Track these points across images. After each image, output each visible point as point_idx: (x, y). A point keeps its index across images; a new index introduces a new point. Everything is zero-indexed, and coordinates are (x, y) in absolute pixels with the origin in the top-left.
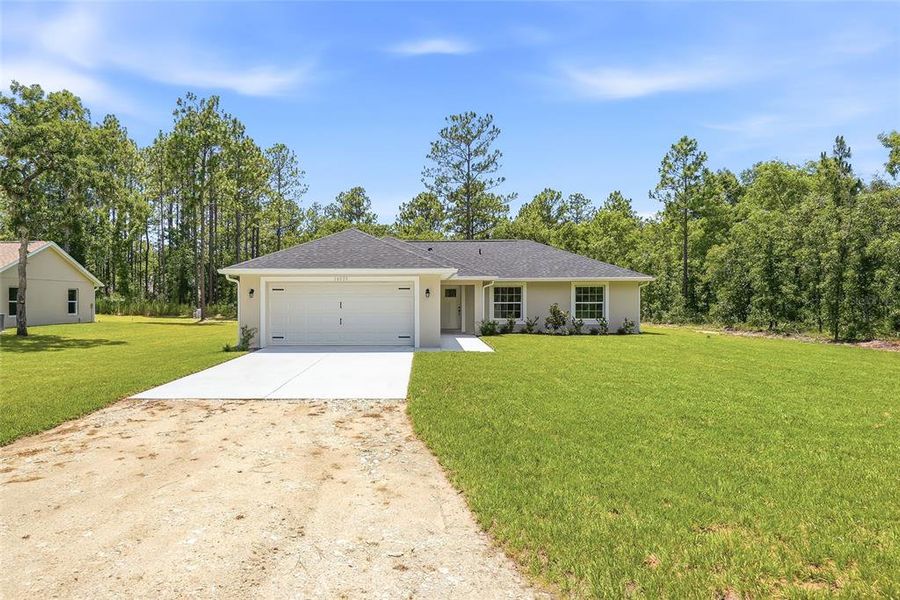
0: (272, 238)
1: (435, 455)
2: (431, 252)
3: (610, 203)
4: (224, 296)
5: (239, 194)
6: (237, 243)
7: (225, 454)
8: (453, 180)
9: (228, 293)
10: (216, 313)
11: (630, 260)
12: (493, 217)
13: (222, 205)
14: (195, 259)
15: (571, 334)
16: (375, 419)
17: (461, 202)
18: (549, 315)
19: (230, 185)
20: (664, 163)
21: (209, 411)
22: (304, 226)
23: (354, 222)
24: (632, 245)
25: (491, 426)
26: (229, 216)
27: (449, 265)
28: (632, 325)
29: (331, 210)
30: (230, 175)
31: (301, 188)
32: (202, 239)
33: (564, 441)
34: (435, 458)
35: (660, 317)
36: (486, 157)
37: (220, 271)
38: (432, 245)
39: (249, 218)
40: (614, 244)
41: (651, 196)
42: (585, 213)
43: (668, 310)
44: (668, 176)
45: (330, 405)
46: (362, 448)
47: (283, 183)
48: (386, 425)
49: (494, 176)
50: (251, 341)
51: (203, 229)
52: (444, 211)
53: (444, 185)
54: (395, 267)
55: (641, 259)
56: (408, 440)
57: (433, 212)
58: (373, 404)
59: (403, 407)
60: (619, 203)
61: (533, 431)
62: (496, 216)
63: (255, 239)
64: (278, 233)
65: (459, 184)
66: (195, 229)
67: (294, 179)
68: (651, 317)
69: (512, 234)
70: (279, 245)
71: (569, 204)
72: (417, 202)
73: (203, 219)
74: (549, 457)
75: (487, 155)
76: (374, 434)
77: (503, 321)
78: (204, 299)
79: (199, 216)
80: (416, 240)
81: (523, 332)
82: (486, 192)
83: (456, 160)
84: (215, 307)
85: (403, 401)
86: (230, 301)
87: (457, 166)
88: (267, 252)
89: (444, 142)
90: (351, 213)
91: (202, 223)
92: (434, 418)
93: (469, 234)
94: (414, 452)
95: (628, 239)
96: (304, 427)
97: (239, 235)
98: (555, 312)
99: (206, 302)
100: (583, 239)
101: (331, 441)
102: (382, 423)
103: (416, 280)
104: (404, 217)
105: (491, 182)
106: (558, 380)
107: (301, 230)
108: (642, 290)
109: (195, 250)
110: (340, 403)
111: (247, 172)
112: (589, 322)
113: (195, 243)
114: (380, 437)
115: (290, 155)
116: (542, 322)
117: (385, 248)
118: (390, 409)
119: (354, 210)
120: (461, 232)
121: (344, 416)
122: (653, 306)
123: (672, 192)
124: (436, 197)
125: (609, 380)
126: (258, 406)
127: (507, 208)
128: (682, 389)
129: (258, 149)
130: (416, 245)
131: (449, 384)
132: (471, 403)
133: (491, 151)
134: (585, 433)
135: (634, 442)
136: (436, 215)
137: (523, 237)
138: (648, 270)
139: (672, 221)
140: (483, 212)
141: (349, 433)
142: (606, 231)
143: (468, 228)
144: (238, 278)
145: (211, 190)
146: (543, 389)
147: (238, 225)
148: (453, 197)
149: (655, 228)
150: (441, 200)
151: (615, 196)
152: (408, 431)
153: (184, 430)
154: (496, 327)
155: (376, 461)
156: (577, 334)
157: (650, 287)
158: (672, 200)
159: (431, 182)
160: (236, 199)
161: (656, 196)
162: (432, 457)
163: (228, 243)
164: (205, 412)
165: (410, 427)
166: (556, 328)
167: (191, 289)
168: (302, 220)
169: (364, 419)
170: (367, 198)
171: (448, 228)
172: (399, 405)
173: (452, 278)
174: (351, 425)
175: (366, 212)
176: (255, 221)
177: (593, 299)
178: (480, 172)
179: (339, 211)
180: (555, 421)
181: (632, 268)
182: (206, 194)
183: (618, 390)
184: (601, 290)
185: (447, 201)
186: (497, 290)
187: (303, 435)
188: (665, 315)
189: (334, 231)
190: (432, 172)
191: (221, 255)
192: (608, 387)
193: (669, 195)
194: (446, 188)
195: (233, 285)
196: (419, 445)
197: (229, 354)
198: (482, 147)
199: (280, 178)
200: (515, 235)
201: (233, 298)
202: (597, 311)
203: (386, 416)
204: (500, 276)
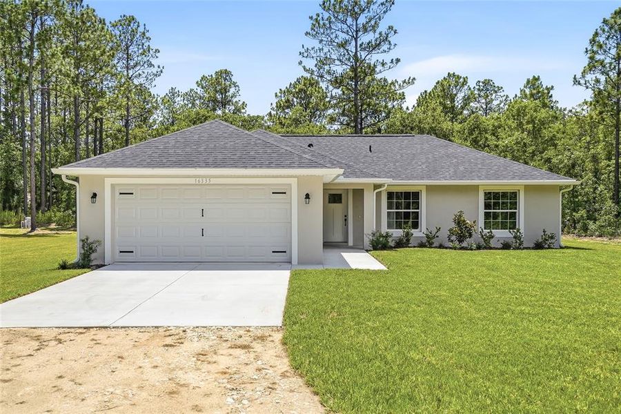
0: (119, 131)
1: (316, 394)
2: (312, 149)
3: (528, 91)
4: (59, 201)
5: (77, 76)
6: (76, 137)
7: (59, 395)
8: (337, 62)
9: (64, 197)
10: (49, 221)
11: (548, 160)
12: (386, 107)
13: (56, 90)
14: (23, 156)
15: (479, 248)
16: (243, 351)
17: (348, 89)
18: (453, 225)
19: (67, 65)
20: (593, 41)
21: (41, 343)
22: (158, 117)
23: (219, 112)
24: (552, 142)
25: (383, 358)
26: (65, 102)
27: (333, 164)
28: (552, 238)
29: (190, 96)
30: (66, 53)
31: (154, 70)
32: (32, 131)
33: (471, 376)
34: (317, 398)
35: (585, 229)
36: (377, 35)
37: (55, 171)
38: (313, 140)
39: (90, 105)
40: (528, 140)
41: (576, 82)
42: (495, 103)
43: (595, 220)
44: (598, 57)
45: (189, 333)
46: (229, 386)
47: (132, 63)
48: (257, 358)
49: (387, 57)
50: (93, 256)
51: (32, 118)
52: (327, 100)
53: (327, 67)
54: (269, 166)
55: (563, 159)
56: (284, 375)
57: (313, 100)
58: (242, 332)
59: (278, 336)
60: (537, 91)
61: (433, 365)
62: (390, 105)
63: (98, 132)
64: (127, 125)
65: (345, 67)
66: (22, 119)
67: (145, 59)
68: (575, 228)
69: (409, 127)
70: (127, 140)
71: (476, 92)
72: (295, 87)
73: (33, 106)
74: (452, 395)
75: (378, 31)
76: (244, 369)
77: (398, 233)
78: (34, 205)
79: (27, 104)
80: (293, 134)
81: (422, 245)
82: (378, 77)
83: (342, 37)
84: (48, 214)
85: (278, 329)
86: (67, 208)
87: (343, 45)
88: (113, 148)
89: (326, 15)
90: (215, 101)
91: (32, 111)
92: (315, 350)
93: (357, 127)
94: (292, 391)
95: (546, 134)
96: (158, 360)
97: (78, 126)
98: (459, 222)
99: (38, 208)
100: (494, 134)
101: (191, 378)
102: (252, 355)
103: (294, 182)
104: (279, 107)
105: (383, 64)
106: (463, 304)
107: (155, 121)
108: (563, 196)
109: (23, 145)
110: (201, 331)
111: (88, 49)
112: (501, 234)
113: (23, 136)
114: (250, 372)
115: (141, 29)
116: (444, 234)
117: (256, 144)
118: (262, 338)
119: (219, 97)
120: (348, 124)
121: (207, 348)
122: (577, 215)
123: (603, 78)
124: (317, 83)
125: (524, 304)
126: (102, 335)
127: (403, 97)
128: (612, 316)
129: (102, 22)
130: (294, 140)
131: (333, 308)
132: (359, 332)
133: (382, 27)
134: (495, 368)
135: (555, 378)
136: (317, 104)
137: (422, 131)
138: (570, 171)
139: (601, 113)
140: (374, 101)
141: (212, 368)
142: (520, 125)
143: (355, 121)
144: (76, 179)
145: (42, 71)
146: (444, 314)
147: (77, 115)
148: (338, 82)
149: (579, 120)
150: (323, 85)
151: (534, 82)
152: (284, 364)
153: (9, 366)
154: (390, 240)
155: (245, 402)
156: (485, 248)
157: (574, 192)
158: (602, 87)
159: (311, 64)
160: (75, 83)
161: (582, 82)
162: (312, 396)
163: (65, 135)
164: (35, 344)
165: (286, 360)
166: (461, 241)
167: (17, 192)
168: (156, 109)
169: (231, 351)
170: (234, 83)
171: (332, 120)
172: (273, 334)
173: (336, 181)
174: (215, 358)
175: (234, 100)
176: (98, 110)
177: (504, 205)
178: (370, 52)
179: (200, 98)
180: (460, 353)
181: (551, 170)
182: (37, 75)
183: (535, 315)
184: (514, 195)
185: (331, 88)
186: (390, 195)
187: (156, 370)
188: (592, 226)
189: (194, 123)
190: (312, 52)
191: (57, 151)
192: (522, 312)
193: (598, 81)
194: (329, 72)
195: (72, 187)
196: (297, 382)
197: (66, 272)
198: (373, 22)
199: (128, 58)
200: (412, 129)
201: (71, 204)
202: (510, 221)
203: (257, 346)
204: (394, 178)
